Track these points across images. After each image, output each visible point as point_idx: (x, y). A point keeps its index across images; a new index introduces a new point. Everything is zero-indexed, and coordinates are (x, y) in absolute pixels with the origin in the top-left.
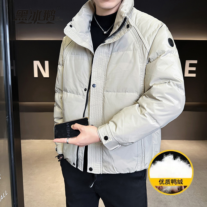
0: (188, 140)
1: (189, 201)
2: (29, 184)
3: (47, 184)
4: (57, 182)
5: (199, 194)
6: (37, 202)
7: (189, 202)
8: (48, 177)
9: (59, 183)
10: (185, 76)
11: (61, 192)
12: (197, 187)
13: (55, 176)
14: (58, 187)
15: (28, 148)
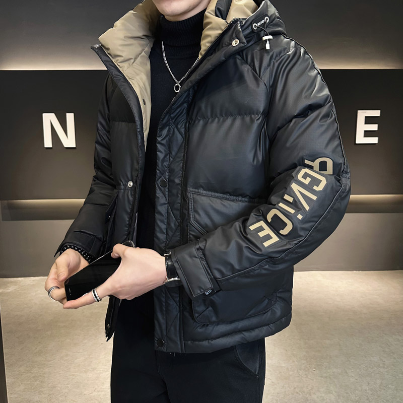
0: (362, 270)
3: (74, 375)
4: (94, 369)
5: (392, 387)
8: (76, 359)
9: (98, 372)
10: (357, 142)
11: (103, 393)
12: (387, 372)
13: (91, 356)
14: (97, 381)
15: (35, 294)
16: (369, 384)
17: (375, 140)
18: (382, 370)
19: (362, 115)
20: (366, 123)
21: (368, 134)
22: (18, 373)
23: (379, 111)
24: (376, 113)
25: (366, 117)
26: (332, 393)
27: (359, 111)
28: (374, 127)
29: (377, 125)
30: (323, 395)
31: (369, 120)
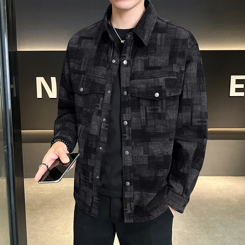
3: (56, 236)
8: (57, 227)
13: (66, 225)
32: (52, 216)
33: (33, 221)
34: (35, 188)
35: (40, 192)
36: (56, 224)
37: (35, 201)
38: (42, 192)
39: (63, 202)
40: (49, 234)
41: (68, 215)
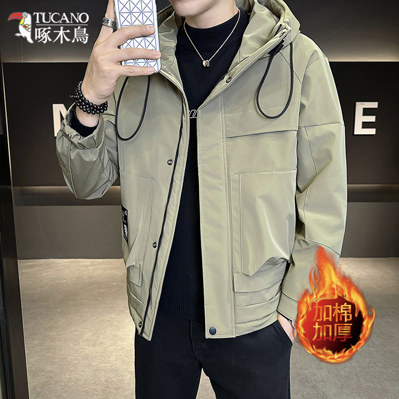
0: (357, 257)
1: (360, 379)
2: (46, 349)
3: (83, 348)
4: (101, 343)
5: (380, 365)
6: (63, 384)
7: (359, 381)
8: (85, 334)
9: (105, 346)
10: (355, 133)
11: (109, 364)
12: (376, 351)
13: (98, 332)
14: (104, 354)
15: (45, 275)
16: (358, 361)
17: (372, 131)
18: (371, 349)
19: (360, 107)
20: (364, 115)
21: (366, 125)
22: (31, 345)
23: (377, 103)
24: (374, 105)
25: (364, 109)
26: (322, 369)
27: (357, 103)
28: (372, 119)
29: (374, 117)
30: (315, 371)
31: (367, 112)
32: (78, 317)
33: (49, 325)
34: (52, 275)
35: (61, 281)
36: (83, 329)
37: (52, 294)
38: (64, 281)
39: (95, 296)
40: (71, 345)
41: (102, 316)
